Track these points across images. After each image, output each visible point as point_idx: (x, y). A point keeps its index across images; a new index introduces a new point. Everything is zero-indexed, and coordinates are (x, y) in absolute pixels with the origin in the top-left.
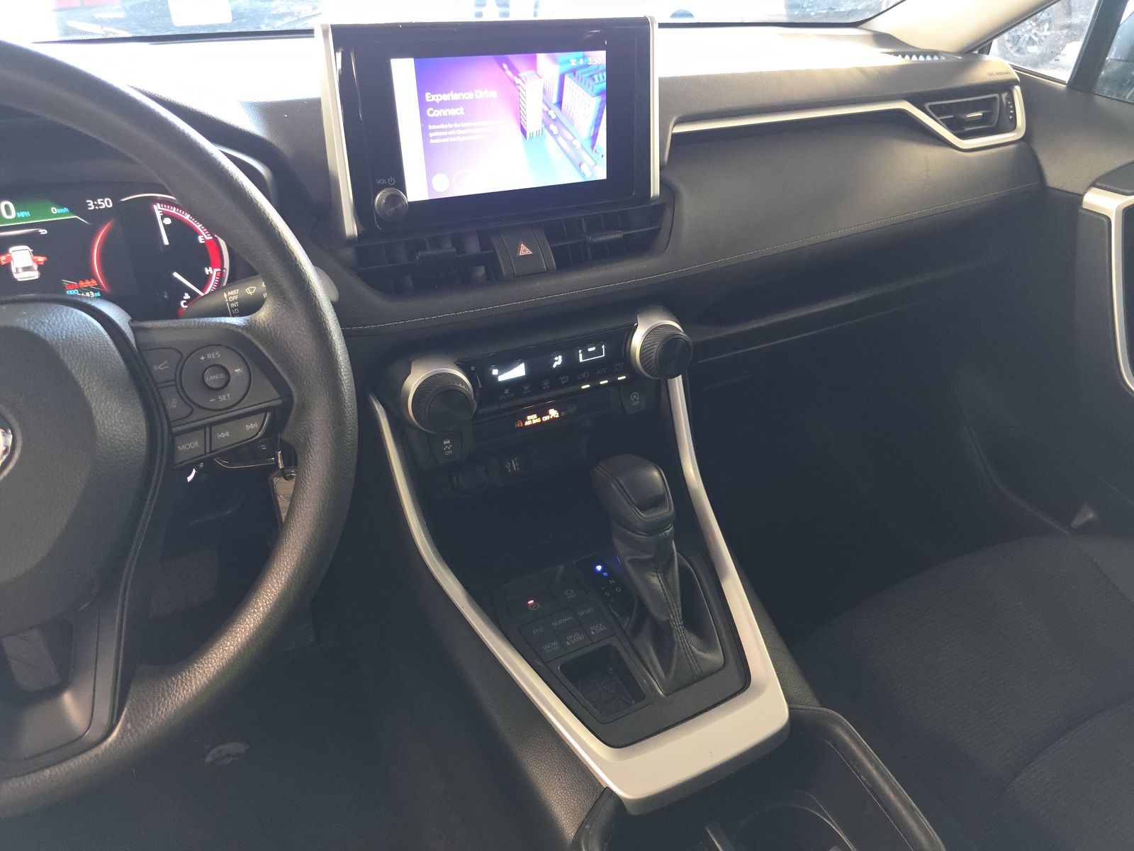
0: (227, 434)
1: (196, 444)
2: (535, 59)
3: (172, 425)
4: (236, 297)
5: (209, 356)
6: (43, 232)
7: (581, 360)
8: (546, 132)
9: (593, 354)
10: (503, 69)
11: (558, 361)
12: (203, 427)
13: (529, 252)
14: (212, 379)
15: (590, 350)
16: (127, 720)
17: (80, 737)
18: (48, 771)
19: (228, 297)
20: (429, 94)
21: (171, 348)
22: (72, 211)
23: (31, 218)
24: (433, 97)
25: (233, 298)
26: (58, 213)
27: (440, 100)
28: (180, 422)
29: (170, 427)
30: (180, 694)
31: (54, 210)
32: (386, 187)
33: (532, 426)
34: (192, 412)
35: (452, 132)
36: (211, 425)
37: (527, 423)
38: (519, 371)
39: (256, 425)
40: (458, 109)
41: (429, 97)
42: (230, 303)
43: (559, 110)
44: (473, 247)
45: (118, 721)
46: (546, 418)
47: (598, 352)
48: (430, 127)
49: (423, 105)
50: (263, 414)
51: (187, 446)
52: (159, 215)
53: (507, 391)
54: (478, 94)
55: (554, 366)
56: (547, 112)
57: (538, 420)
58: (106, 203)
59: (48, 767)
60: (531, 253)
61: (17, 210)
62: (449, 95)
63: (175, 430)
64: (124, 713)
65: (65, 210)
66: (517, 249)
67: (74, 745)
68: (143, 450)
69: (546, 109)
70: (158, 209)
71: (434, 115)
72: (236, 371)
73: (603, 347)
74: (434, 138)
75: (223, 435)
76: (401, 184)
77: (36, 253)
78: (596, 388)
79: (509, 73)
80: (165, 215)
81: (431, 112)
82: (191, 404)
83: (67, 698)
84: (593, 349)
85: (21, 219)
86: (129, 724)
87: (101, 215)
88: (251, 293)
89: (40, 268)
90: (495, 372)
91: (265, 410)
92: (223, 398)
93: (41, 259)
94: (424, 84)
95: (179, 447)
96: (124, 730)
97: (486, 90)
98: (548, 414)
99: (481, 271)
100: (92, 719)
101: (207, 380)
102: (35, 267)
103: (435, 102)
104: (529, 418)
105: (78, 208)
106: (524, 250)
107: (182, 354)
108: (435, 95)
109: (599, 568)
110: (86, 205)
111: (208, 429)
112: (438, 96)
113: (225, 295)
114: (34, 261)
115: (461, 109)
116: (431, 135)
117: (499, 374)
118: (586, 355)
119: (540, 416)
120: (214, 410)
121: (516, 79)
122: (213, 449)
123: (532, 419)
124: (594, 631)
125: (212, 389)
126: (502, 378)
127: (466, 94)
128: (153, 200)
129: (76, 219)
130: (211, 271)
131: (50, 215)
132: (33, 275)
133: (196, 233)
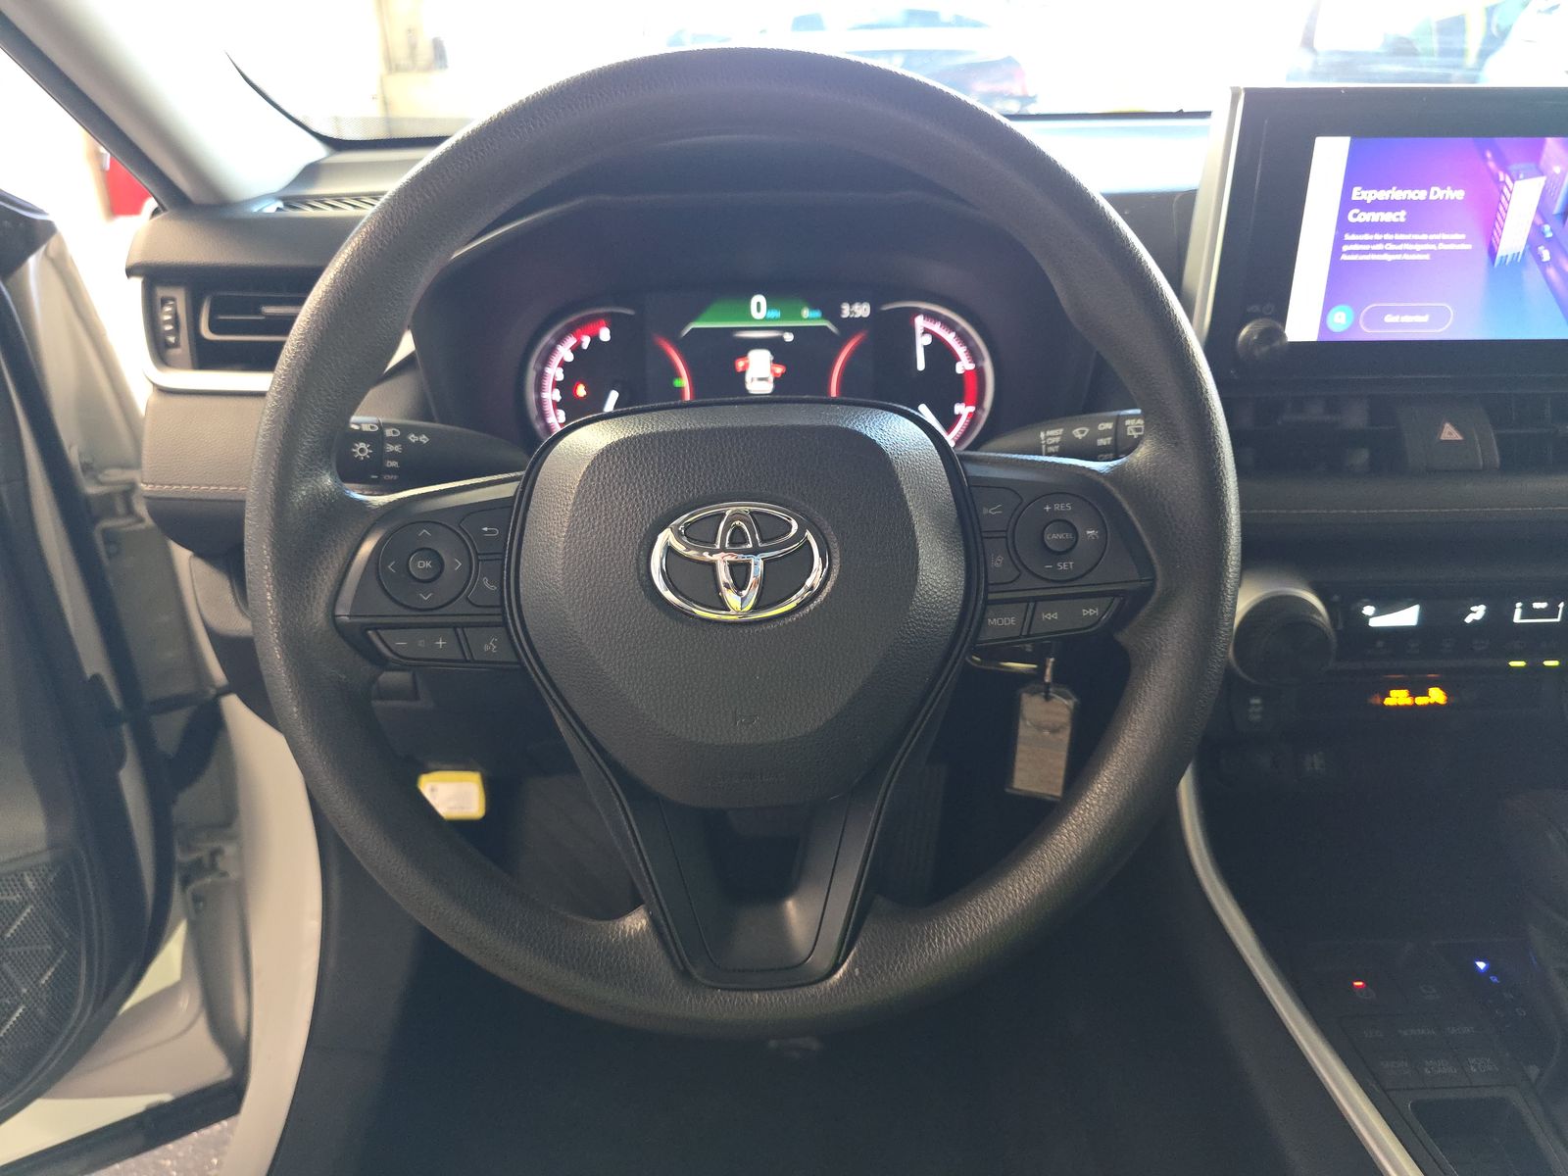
0: (1055, 616)
1: (1012, 621)
2: (1541, 147)
3: (990, 588)
4: (1058, 440)
5: (1057, 507)
6: (789, 337)
7: (1517, 618)
8: (1530, 258)
9: (1540, 613)
10: (1484, 158)
11: (1478, 612)
12: (1026, 600)
13: (1457, 436)
14: (1054, 537)
15: (1537, 605)
16: (854, 961)
17: (797, 966)
18: (756, 996)
19: (1046, 438)
20: (1359, 188)
21: (1007, 489)
22: (825, 316)
23: (782, 318)
24: (1364, 193)
25: (1053, 440)
26: (810, 317)
27: (1374, 198)
28: (1001, 588)
29: (987, 592)
30: (924, 951)
31: (806, 313)
32: (1257, 318)
33: (1397, 708)
34: (1018, 577)
35: (1379, 247)
36: (1036, 600)
37: (1388, 702)
38: (1408, 617)
39: (1096, 612)
40: (1397, 214)
41: (1357, 194)
42: (1047, 446)
43: (1561, 225)
44: (1356, 418)
45: (843, 962)
46: (1421, 701)
47: (1551, 612)
48: (1347, 237)
49: (1346, 204)
50: (1109, 599)
51: (1000, 622)
52: (919, 330)
53: (1380, 644)
54: (1436, 193)
55: (1468, 620)
56: (1540, 226)
57: (1408, 701)
58: (862, 310)
59: (758, 990)
60: (1460, 438)
61: (769, 307)
62: (1389, 192)
63: (991, 597)
64: (852, 953)
65: (817, 314)
66: (1439, 428)
67: (790, 972)
68: (956, 612)
69: (1539, 222)
70: (920, 322)
71: (1359, 219)
72: (1088, 532)
73: (1561, 605)
74: (1349, 252)
75: (1049, 616)
76: (1281, 314)
77: (776, 361)
78: (1535, 670)
79: (1492, 165)
80: (926, 331)
81: (1355, 215)
82: (1020, 567)
83: (791, 906)
84: (1543, 605)
85: (770, 320)
86: (857, 970)
87: (855, 323)
88: (1080, 436)
89: (776, 380)
90: (1368, 610)
91: (1114, 594)
92: (1063, 566)
93: (779, 370)
94: (1355, 175)
95: (989, 620)
96: (849, 973)
97: (1449, 188)
98: (1426, 694)
99: (1362, 457)
100: (815, 944)
101: (1047, 537)
102: (771, 379)
103: (1364, 201)
104: (1393, 693)
105: (832, 313)
106: (1449, 433)
107: (1022, 499)
108: (1367, 192)
109: (1481, 965)
110: (840, 311)
111: (1032, 605)
112: (1371, 192)
113: (1042, 435)
114: (772, 371)
115: (1403, 213)
116: (1345, 248)
117: (1376, 614)
118: (1528, 612)
119: (1413, 694)
120: (1046, 580)
121: (1502, 176)
122: (1031, 633)
123: (1399, 697)
124: (1476, 1066)
125: (1054, 552)
126: (1376, 622)
127: (1417, 191)
128: (917, 312)
129: (825, 327)
130: (963, 410)
131: (800, 318)
132: (767, 388)
133: (956, 359)
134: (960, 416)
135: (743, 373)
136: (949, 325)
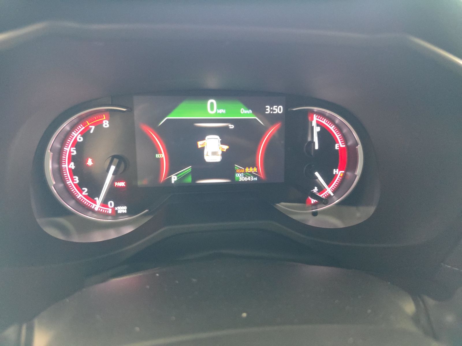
6: (232, 126)
22: (255, 112)
26: (245, 113)
31: (242, 110)
52: (314, 123)
58: (279, 110)
61: (218, 108)
65: (250, 111)
70: (315, 119)
77: (223, 143)
80: (318, 124)
85: (219, 115)
87: (273, 118)
89: (223, 154)
93: (226, 147)
102: (220, 153)
105: (258, 110)
110: (265, 109)
114: (221, 148)
128: (313, 112)
129: (255, 119)
130: (338, 173)
131: (239, 113)
132: (218, 159)
133: (336, 141)
134: (336, 175)
135: (203, 149)
136: (331, 120)
